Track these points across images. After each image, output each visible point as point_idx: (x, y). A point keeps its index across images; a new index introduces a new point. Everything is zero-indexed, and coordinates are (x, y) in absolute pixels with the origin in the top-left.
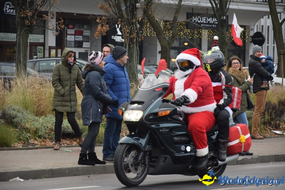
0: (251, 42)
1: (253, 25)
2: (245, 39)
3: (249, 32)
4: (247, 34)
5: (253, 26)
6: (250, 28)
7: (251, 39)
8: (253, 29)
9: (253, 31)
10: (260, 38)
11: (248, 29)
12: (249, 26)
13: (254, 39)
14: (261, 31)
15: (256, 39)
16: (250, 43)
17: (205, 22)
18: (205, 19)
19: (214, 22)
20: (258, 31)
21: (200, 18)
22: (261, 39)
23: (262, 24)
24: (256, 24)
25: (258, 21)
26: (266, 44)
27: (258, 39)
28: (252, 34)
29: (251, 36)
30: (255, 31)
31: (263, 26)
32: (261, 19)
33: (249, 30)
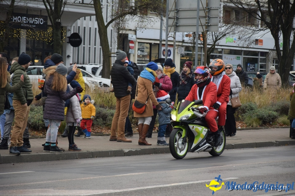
0: (68, 42)
1: (70, 25)
2: (62, 39)
3: (66, 33)
4: (64, 35)
5: (70, 27)
6: (67, 29)
7: (68, 40)
8: (70, 30)
9: (70, 32)
10: (76, 38)
11: (65, 29)
12: (66, 27)
13: (71, 39)
14: (77, 32)
15: (73, 40)
16: (67, 44)
17: (25, 22)
18: (25, 19)
19: (34, 22)
20: (75, 32)
21: (21, 18)
22: (78, 39)
23: (79, 25)
24: (73, 25)
25: (75, 23)
26: (82, 46)
27: (75, 39)
28: (69, 34)
29: (68, 37)
30: (72, 32)
31: (79, 27)
32: (78, 20)
33: (66, 31)
